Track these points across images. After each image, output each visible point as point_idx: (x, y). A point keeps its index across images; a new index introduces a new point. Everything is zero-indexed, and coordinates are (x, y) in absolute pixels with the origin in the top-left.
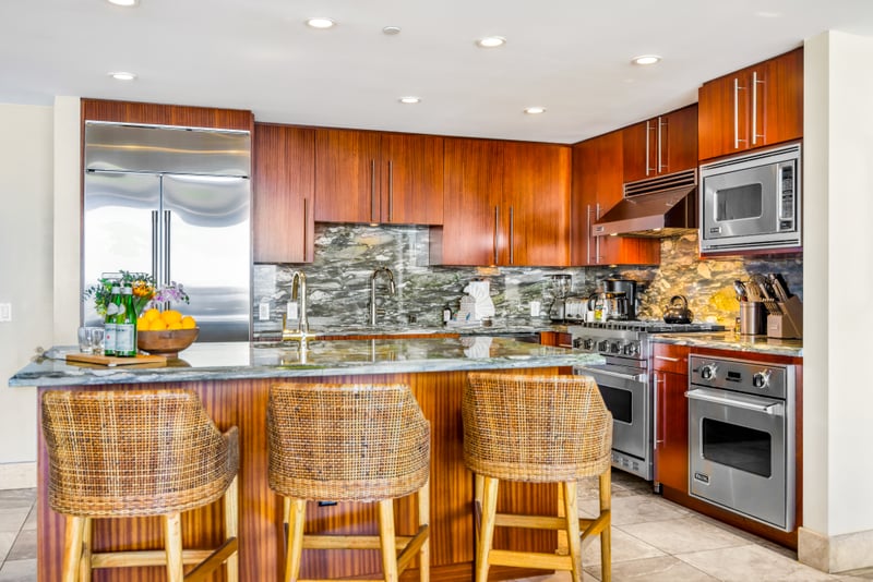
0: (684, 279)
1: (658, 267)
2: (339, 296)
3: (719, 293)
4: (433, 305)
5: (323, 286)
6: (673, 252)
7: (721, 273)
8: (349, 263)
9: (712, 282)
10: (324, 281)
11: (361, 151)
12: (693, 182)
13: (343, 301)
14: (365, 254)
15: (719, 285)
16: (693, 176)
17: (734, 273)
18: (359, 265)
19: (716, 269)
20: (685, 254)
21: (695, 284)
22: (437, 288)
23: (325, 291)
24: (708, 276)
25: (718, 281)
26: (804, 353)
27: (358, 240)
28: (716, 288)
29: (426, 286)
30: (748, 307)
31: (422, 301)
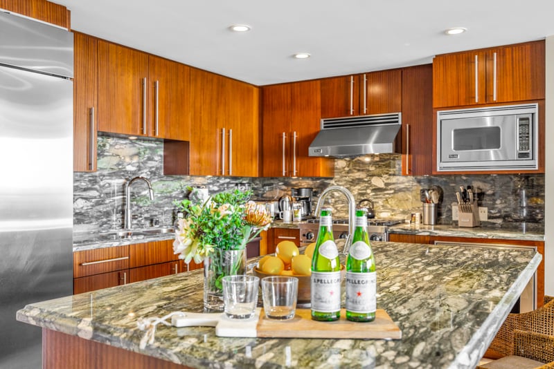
0: (358, 187)
1: (332, 179)
2: (98, 204)
3: (392, 197)
4: (166, 209)
5: (85, 194)
6: (347, 169)
7: (394, 184)
8: (105, 172)
9: (385, 190)
10: (85, 190)
11: (134, 68)
12: (397, 122)
13: (101, 208)
14: (118, 164)
15: (392, 191)
16: (397, 118)
17: (407, 184)
18: (113, 175)
19: (389, 181)
20: (359, 170)
21: (369, 191)
22: (168, 195)
23: (86, 199)
24: (382, 185)
25: (391, 189)
26: (545, 239)
27: (113, 151)
28: (389, 194)
29: (162, 192)
30: (430, 207)
31: (158, 206)
